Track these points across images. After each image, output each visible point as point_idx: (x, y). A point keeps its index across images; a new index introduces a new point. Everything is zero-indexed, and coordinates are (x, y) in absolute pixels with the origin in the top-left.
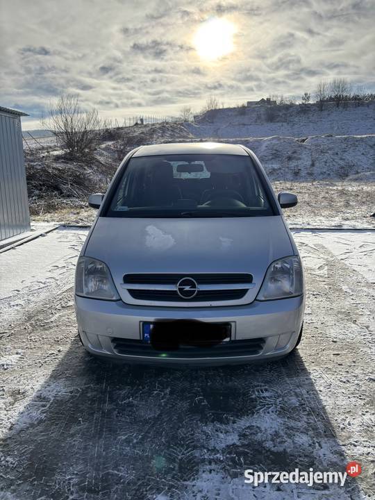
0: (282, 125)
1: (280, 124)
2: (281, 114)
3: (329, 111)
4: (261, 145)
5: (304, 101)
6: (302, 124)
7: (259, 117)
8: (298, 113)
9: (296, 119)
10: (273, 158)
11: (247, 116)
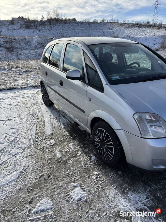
0: (34, 31)
1: (33, 30)
2: (32, 25)
3: (54, 25)
4: (33, 40)
5: (42, 19)
6: (43, 31)
7: (21, 26)
8: (40, 25)
9: (40, 28)
10: (40, 47)
11: (14, 25)
